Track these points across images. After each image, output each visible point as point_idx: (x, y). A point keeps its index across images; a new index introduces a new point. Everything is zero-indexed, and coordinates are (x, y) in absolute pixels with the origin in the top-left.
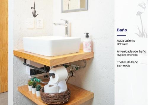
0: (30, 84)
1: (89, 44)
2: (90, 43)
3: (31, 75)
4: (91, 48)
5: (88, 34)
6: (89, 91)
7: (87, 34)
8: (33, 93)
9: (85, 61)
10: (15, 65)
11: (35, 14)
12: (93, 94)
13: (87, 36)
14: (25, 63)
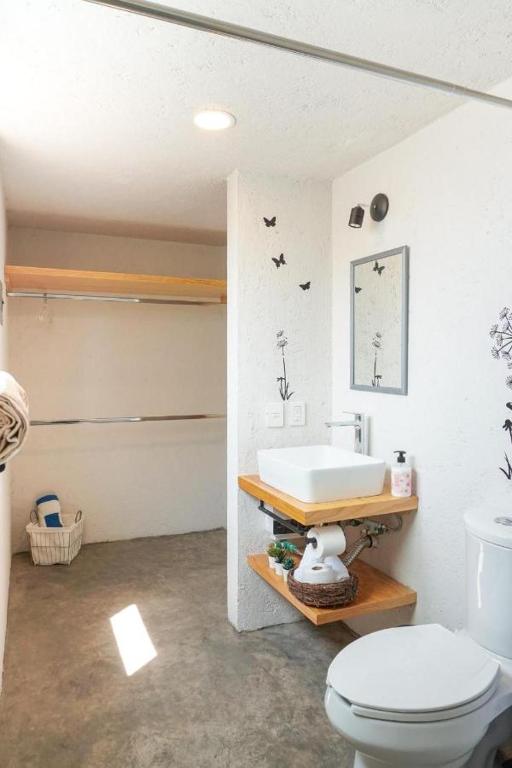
0: (272, 553)
1: (402, 478)
2: (408, 476)
3: (275, 533)
4: (409, 489)
5: (404, 455)
6: (407, 588)
7: (402, 453)
8: (278, 573)
9: (399, 515)
10: (242, 508)
11: (286, 392)
12: (415, 595)
13: (401, 459)
14: (262, 506)
